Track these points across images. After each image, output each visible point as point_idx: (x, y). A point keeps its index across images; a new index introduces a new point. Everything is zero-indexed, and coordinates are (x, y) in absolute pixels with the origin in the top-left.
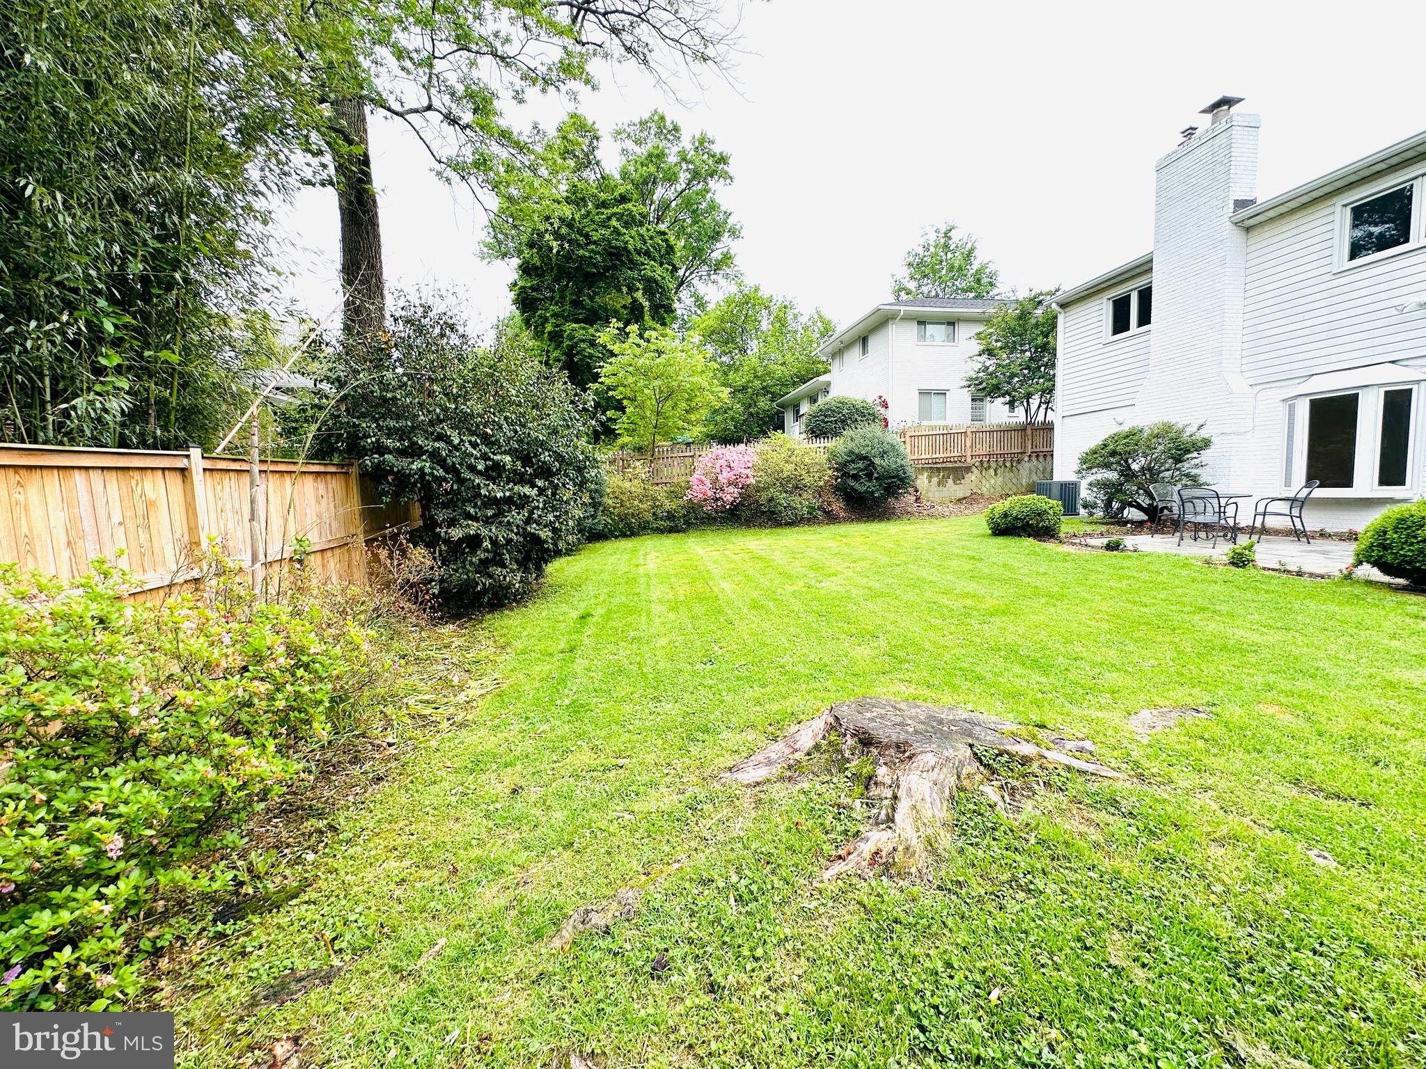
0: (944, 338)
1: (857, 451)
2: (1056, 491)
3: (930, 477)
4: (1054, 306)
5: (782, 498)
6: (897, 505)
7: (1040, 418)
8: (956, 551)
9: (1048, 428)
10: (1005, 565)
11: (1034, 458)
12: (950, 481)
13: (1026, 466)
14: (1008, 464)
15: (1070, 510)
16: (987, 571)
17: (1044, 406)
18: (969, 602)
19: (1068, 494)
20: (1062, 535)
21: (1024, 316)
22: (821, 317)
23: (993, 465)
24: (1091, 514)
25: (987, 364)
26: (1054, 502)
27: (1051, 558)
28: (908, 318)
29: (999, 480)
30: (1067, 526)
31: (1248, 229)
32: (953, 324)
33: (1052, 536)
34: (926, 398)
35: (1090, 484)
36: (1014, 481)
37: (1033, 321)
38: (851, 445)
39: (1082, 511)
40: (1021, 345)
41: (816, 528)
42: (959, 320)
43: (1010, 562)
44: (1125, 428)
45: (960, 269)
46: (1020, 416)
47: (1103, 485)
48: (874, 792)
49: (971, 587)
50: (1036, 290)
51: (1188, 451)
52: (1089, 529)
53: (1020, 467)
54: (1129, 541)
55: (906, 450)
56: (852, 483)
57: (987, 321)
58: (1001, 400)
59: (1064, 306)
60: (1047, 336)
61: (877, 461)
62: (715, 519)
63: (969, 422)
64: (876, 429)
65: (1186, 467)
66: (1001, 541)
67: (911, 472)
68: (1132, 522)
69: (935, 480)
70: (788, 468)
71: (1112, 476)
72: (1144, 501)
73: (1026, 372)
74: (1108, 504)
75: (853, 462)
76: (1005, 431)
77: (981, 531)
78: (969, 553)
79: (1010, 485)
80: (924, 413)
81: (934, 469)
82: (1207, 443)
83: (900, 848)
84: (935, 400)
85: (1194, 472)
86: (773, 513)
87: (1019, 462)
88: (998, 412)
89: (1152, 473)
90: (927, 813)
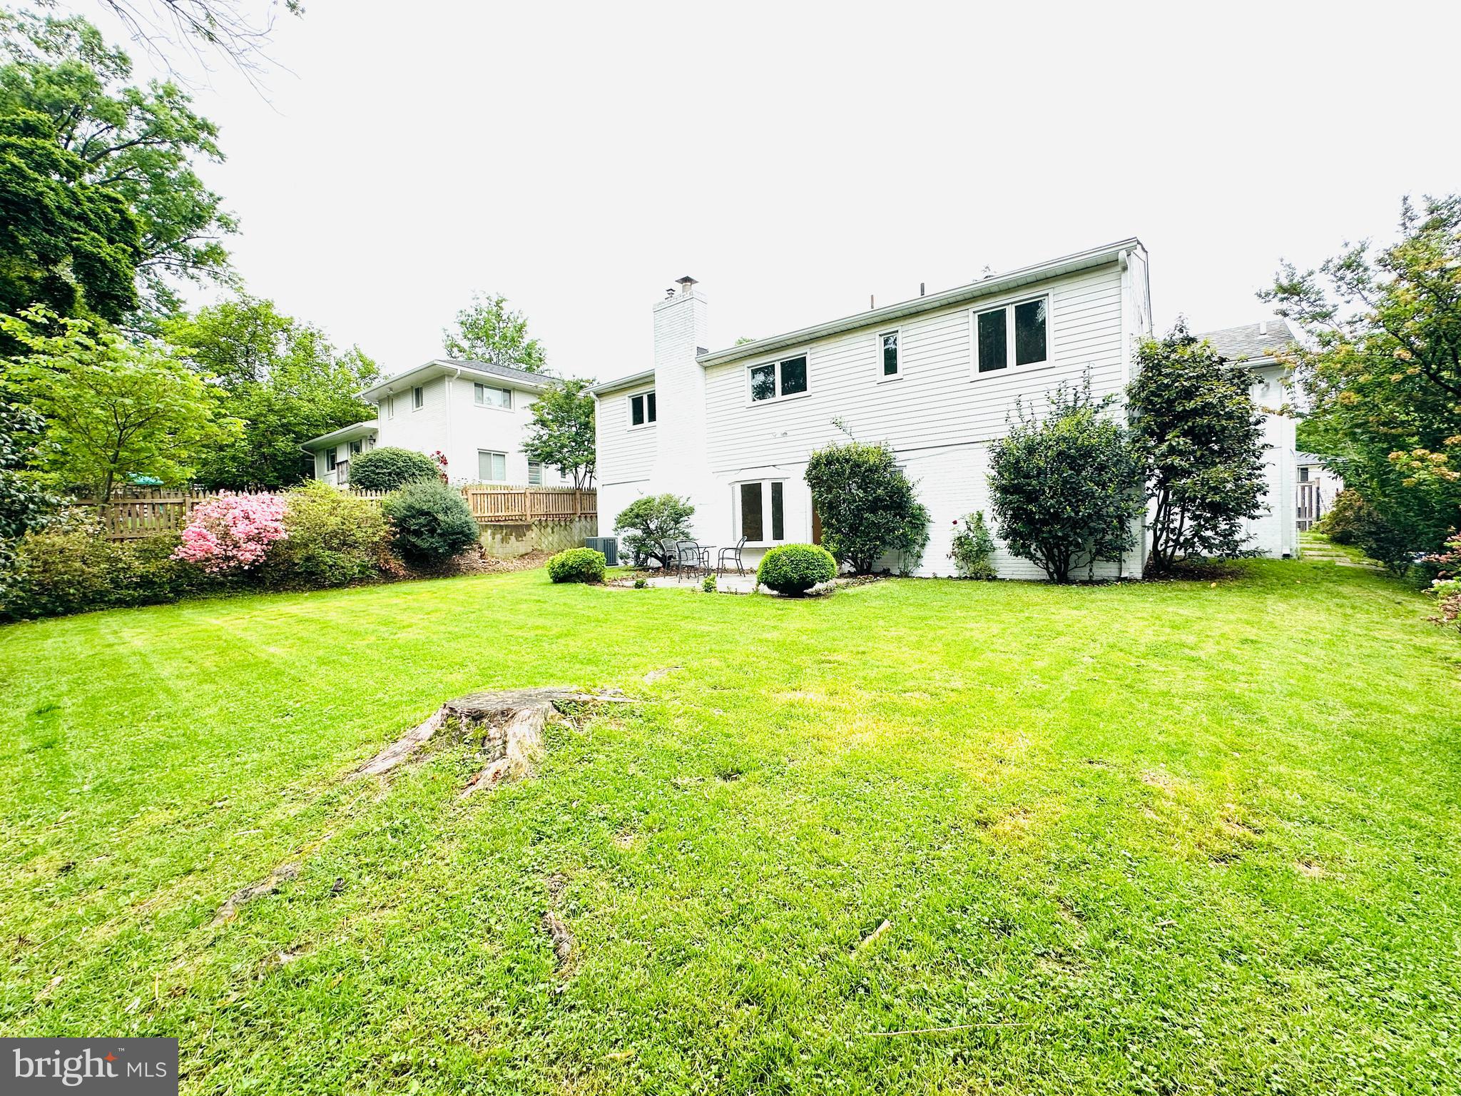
0: (501, 402)
1: (417, 506)
2: (600, 545)
3: (493, 534)
4: (592, 394)
5: (327, 556)
6: (462, 562)
7: (586, 485)
8: (525, 598)
9: (592, 493)
10: (565, 604)
11: (583, 519)
12: (513, 538)
13: (577, 525)
14: (563, 524)
15: (611, 561)
16: (551, 609)
17: (588, 475)
18: (539, 632)
19: (609, 548)
20: (605, 579)
21: (569, 396)
22: (361, 356)
23: (550, 524)
24: (626, 563)
25: (542, 433)
26: (599, 553)
27: (598, 597)
28: (464, 378)
29: (556, 537)
30: (609, 573)
31: (706, 368)
32: (509, 392)
33: (599, 581)
34: (485, 458)
35: (624, 539)
36: (568, 538)
37: (577, 402)
38: (410, 500)
39: (620, 562)
40: (569, 421)
41: (371, 588)
42: (514, 389)
43: (569, 601)
44: (644, 497)
45: (513, 340)
46: (569, 482)
47: (634, 540)
48: (488, 745)
49: (540, 621)
50: (579, 377)
51: (681, 516)
52: (624, 574)
53: (572, 526)
54: (649, 581)
55: (469, 506)
56: (413, 539)
57: (539, 394)
58: (554, 466)
59: (599, 395)
60: (588, 417)
61: (441, 517)
62: (222, 584)
63: (527, 485)
64: (437, 484)
65: (682, 526)
66: (560, 587)
67: (475, 528)
68: (653, 569)
69: (498, 537)
70: (333, 522)
71: (638, 533)
72: (659, 552)
73: (573, 444)
74: (637, 557)
75: (414, 517)
76: (560, 493)
77: (544, 581)
78: (536, 598)
79: (565, 541)
80: (484, 473)
81: (498, 526)
82: (692, 510)
83: (512, 765)
84: (495, 461)
85: (686, 530)
86: (313, 573)
87: (571, 521)
88: (551, 477)
89: (663, 531)
90: (527, 742)
